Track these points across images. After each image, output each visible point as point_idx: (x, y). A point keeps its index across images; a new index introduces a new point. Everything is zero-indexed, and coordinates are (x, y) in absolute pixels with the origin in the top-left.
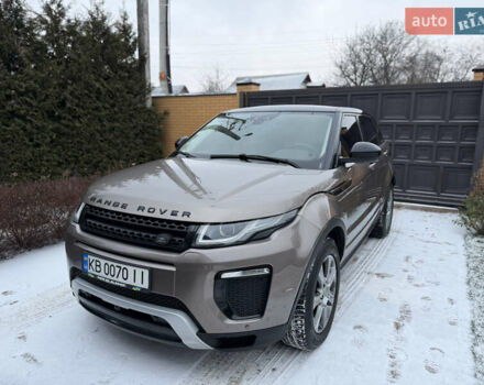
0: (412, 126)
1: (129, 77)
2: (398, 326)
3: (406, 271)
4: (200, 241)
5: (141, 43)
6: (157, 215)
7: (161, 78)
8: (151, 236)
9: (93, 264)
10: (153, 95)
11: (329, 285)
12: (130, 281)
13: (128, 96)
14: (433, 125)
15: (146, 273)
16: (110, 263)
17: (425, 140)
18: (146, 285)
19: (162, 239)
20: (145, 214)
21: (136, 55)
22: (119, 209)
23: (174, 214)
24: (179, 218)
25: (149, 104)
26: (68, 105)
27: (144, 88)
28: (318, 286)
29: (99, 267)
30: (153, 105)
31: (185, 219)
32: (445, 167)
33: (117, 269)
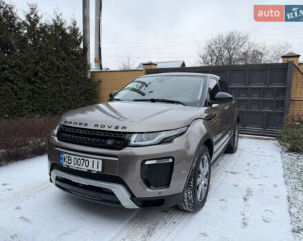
0: (248, 89)
1: (77, 59)
2: (245, 199)
3: (248, 171)
4: (132, 143)
5: (85, 39)
6: (106, 129)
7: (96, 61)
8: (103, 141)
9: (67, 160)
10: (91, 70)
11: (205, 174)
12: (90, 168)
13: (76, 70)
14: (260, 88)
15: (100, 162)
16: (77, 158)
17: (255, 97)
18: (100, 170)
19: (110, 142)
20: (99, 128)
21: (82, 46)
22: (83, 127)
23: (117, 127)
24: (120, 130)
25: (89, 75)
26: (40, 75)
27: (86, 66)
28: (199, 173)
29: (70, 161)
30: (91, 76)
31: (124, 130)
32: (268, 113)
33: (82, 161)
